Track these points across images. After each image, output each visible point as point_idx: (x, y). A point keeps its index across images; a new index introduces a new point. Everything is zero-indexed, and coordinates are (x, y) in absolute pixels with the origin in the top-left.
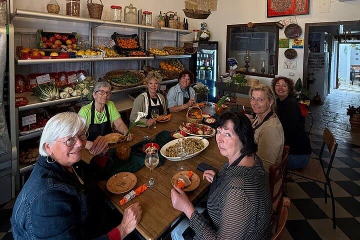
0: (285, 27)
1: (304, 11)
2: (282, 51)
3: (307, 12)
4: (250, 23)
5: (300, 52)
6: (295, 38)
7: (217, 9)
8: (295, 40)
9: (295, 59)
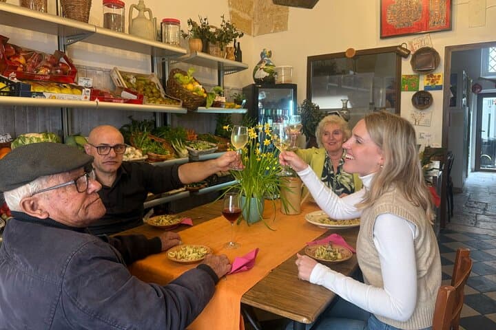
0: (412, 53)
1: (443, 24)
2: (406, 97)
3: (448, 27)
4: (351, 50)
5: (438, 96)
6: (429, 73)
7: (289, 28)
8: (428, 76)
9: (430, 109)
